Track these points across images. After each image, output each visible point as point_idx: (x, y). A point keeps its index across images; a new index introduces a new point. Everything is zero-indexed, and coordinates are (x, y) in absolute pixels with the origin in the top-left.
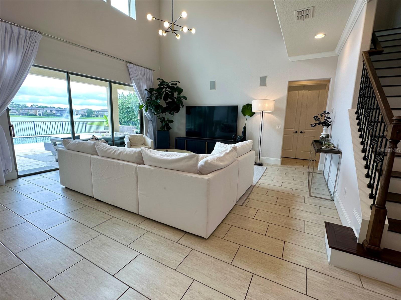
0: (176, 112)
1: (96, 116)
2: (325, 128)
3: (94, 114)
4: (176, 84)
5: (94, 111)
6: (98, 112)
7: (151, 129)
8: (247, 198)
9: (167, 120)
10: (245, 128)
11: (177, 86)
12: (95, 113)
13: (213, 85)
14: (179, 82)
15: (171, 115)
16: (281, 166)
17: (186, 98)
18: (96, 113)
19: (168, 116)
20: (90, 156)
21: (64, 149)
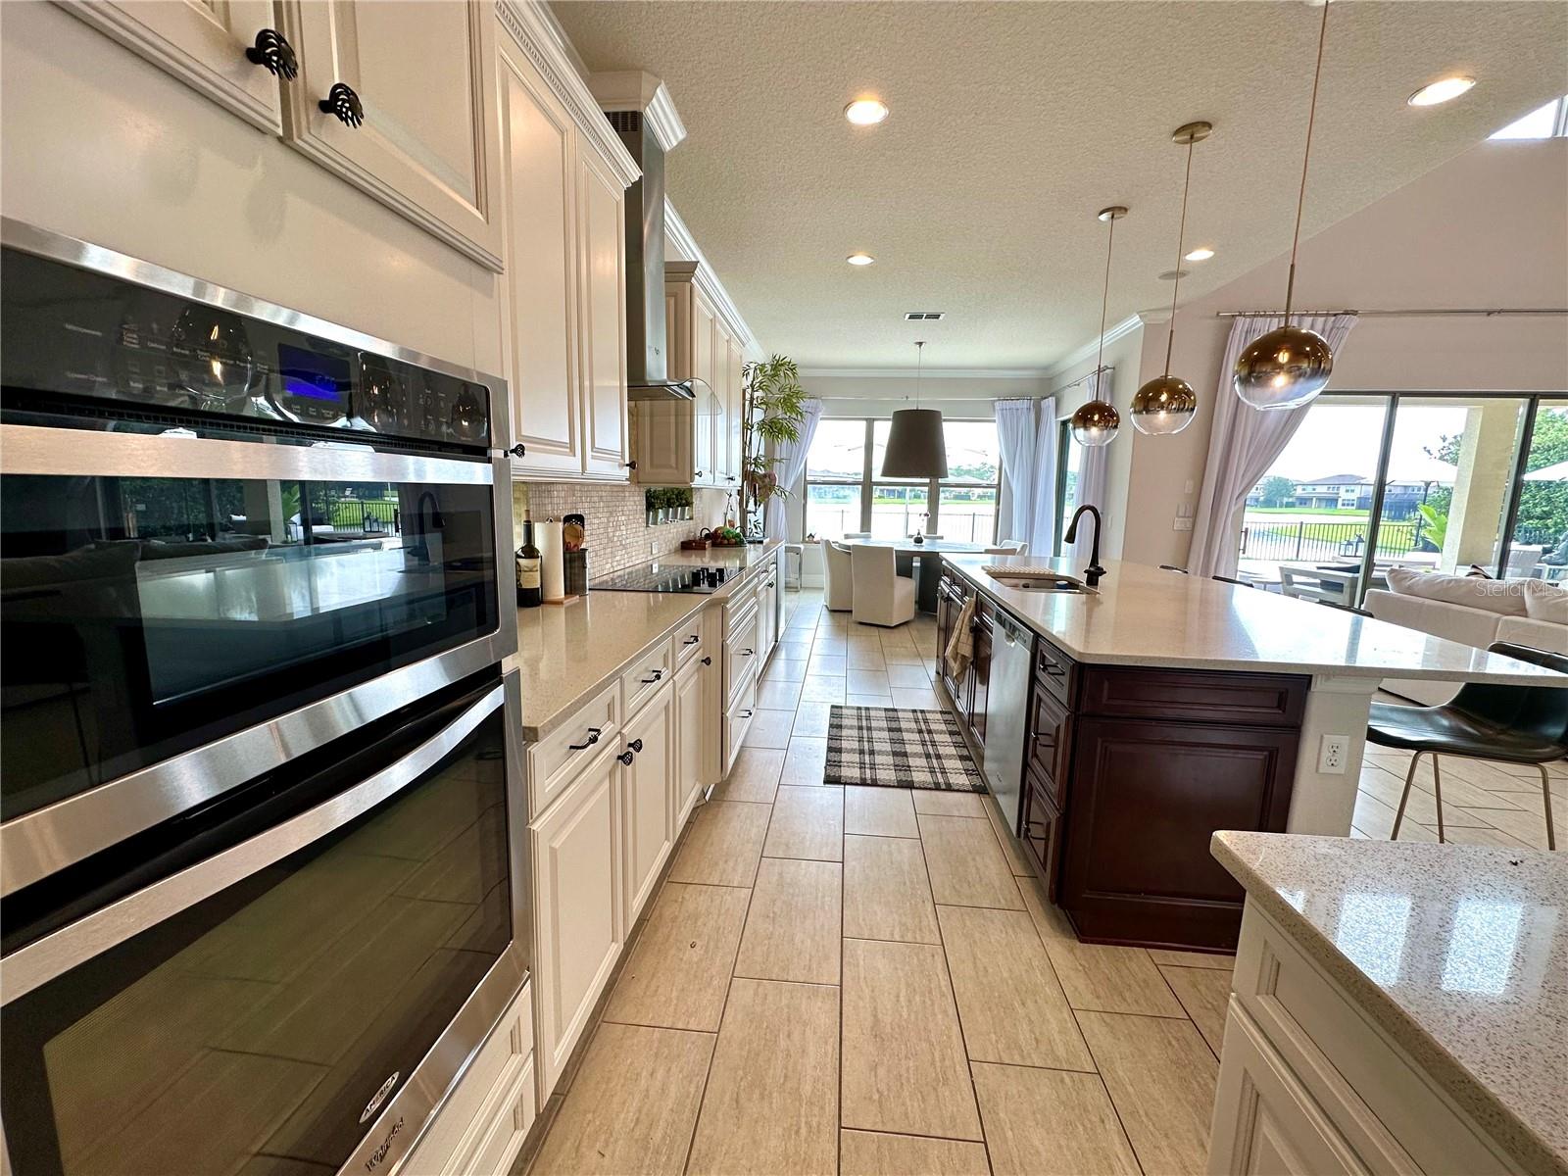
1: (1297, 503)
3: (1291, 497)
5: (1295, 483)
6: (1309, 489)
12: (1299, 492)
18: (1304, 490)
20: (1497, 615)
21: (1391, 592)
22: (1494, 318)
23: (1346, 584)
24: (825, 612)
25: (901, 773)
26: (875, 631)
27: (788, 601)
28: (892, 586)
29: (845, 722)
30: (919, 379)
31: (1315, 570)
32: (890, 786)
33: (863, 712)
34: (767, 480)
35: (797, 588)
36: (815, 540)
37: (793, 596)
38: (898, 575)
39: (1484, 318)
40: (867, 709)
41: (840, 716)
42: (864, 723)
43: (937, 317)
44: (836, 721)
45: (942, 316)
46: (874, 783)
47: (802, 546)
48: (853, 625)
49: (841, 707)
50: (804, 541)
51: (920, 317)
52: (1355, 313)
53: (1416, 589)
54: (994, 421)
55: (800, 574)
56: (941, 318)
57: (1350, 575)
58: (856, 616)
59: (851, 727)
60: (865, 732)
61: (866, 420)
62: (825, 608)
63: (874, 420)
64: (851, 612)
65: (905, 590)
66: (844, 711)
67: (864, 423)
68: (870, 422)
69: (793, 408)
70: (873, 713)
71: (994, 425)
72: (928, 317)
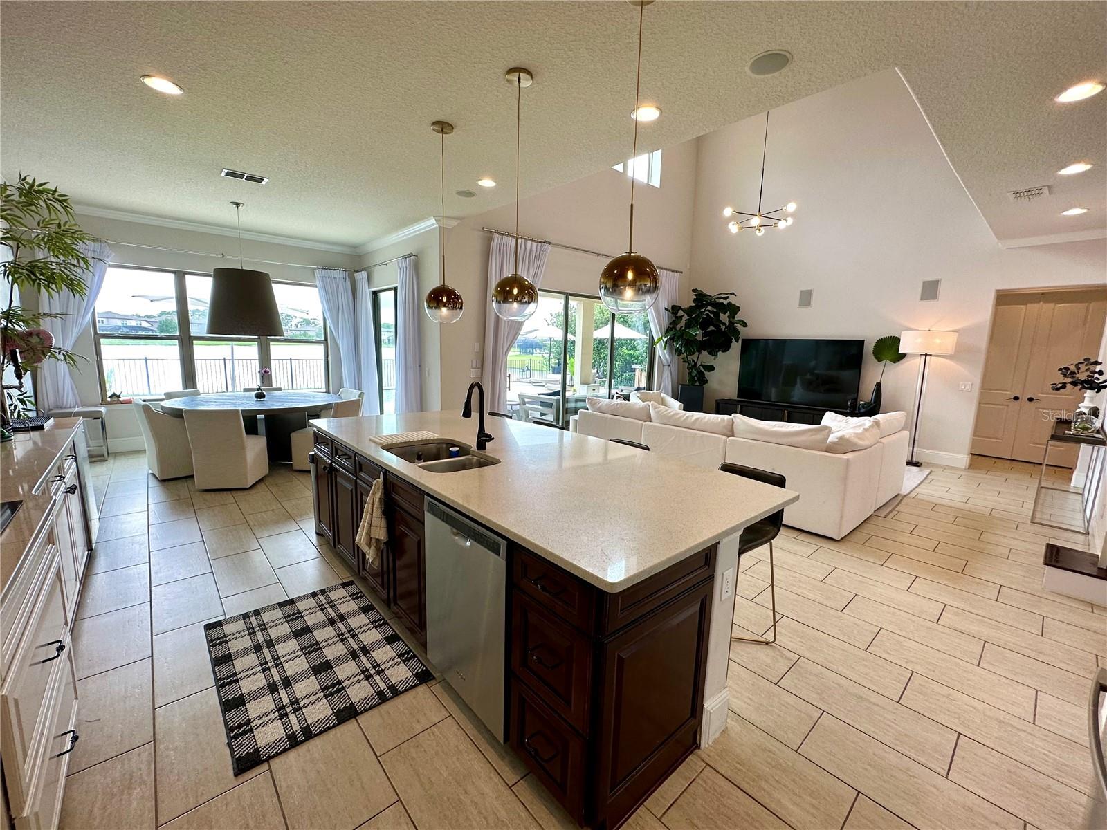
0: (723, 351)
2: (1089, 394)
4: (726, 298)
7: (668, 383)
8: (893, 509)
9: (701, 365)
10: (879, 386)
11: (728, 301)
13: (806, 298)
14: (733, 294)
15: (711, 356)
16: (968, 472)
17: (745, 325)
19: (705, 358)
20: (641, 422)
21: (590, 411)
22: (600, 257)
23: (554, 404)
24: (153, 483)
25: (335, 698)
26: (229, 497)
27: (94, 476)
28: (243, 448)
29: (234, 646)
30: (239, 239)
31: (537, 396)
32: (329, 728)
33: (253, 619)
34: (34, 340)
35: (103, 456)
36: (121, 399)
37: (101, 469)
38: (247, 433)
39: (595, 257)
40: (257, 613)
41: (224, 640)
42: (261, 639)
43: (260, 180)
44: (220, 651)
45: (265, 181)
46: (309, 733)
47: (103, 409)
48: (198, 494)
49: (219, 624)
50: (104, 402)
51: (240, 176)
52: (549, 243)
53: (603, 409)
54: (316, 286)
55: (105, 438)
56: (263, 183)
57: (555, 398)
58: (199, 482)
59: (245, 652)
60: (266, 651)
61: (174, 272)
62: (151, 478)
63: (185, 273)
64: (192, 476)
65: (256, 447)
66: (228, 629)
67: (172, 276)
68: (180, 277)
69: (68, 251)
70: (266, 617)
71: (316, 290)
72: (250, 178)
